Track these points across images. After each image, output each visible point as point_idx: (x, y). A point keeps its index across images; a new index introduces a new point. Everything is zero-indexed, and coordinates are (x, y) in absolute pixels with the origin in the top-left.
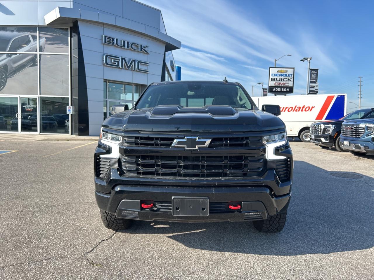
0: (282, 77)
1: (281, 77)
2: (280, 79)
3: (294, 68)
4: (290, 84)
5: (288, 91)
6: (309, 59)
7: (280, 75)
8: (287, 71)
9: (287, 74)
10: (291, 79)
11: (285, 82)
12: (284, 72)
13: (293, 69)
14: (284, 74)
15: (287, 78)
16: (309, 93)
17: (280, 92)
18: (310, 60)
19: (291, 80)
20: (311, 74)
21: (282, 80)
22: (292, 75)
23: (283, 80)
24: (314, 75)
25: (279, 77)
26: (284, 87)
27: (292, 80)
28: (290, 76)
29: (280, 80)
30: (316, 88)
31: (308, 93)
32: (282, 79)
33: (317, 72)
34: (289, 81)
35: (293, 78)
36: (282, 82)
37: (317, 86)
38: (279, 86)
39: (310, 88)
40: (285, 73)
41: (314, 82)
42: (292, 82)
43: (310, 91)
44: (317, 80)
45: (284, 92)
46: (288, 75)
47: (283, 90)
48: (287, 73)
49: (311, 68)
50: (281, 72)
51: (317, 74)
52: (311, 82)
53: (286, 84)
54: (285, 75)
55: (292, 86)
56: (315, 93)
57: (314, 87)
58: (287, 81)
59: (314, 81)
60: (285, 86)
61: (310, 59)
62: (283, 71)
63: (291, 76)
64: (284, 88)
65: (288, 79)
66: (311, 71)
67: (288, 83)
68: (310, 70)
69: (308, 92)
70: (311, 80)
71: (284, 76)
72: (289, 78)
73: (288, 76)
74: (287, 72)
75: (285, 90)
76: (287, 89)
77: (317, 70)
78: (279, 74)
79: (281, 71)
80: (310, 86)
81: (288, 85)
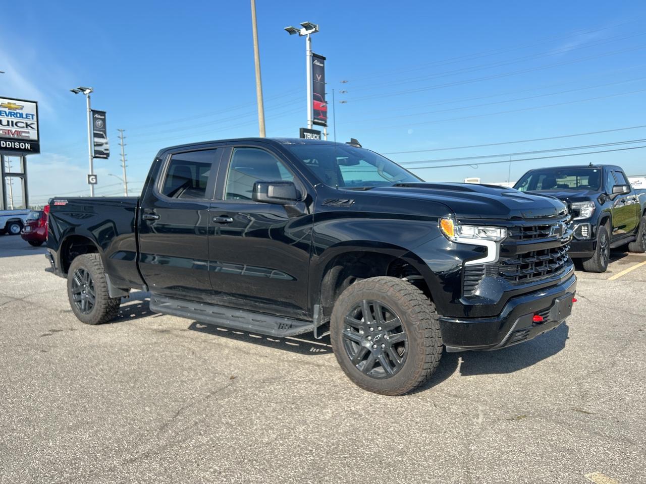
0: (13, 117)
1: (11, 119)
2: (8, 122)
3: (36, 102)
4: (33, 135)
5: (29, 148)
6: (87, 91)
7: (7, 113)
8: (23, 107)
9: (22, 114)
10: (32, 124)
11: (19, 130)
12: (16, 109)
13: (35, 104)
14: (15, 112)
15: (25, 121)
16: (94, 155)
17: (11, 149)
18: (90, 93)
19: (32, 126)
20: (95, 119)
21: (12, 125)
22: (35, 117)
23: (16, 125)
24: (99, 122)
25: (6, 117)
26: (20, 141)
27: (35, 126)
28: (31, 118)
29: (8, 125)
30: (105, 146)
31: (92, 156)
32: (12, 122)
33: (103, 117)
34: (29, 128)
35: (36, 123)
36: (14, 129)
37: (106, 143)
38: (7, 136)
39: (95, 146)
40: (18, 111)
41: (101, 136)
42: (36, 132)
43: (96, 152)
44: (105, 132)
45: (20, 149)
46: (24, 116)
47: (17, 145)
48: (24, 112)
49: (93, 109)
50: (10, 108)
51: (104, 120)
52: (96, 135)
53: (23, 134)
54: (18, 115)
55: (36, 138)
56: (105, 156)
57: (100, 145)
58: (24, 127)
59: (101, 133)
60: (20, 138)
61: (90, 91)
62: (12, 106)
63: (33, 118)
64: (19, 143)
65: (26, 123)
66: (93, 115)
67: (28, 133)
68: (92, 112)
69: (91, 153)
70: (95, 132)
71: (17, 117)
72: (29, 123)
73: (26, 118)
74: (22, 109)
75: (22, 146)
76: (27, 144)
77: (103, 113)
78: (5, 112)
79: (9, 105)
80: (94, 142)
81: (29, 137)
